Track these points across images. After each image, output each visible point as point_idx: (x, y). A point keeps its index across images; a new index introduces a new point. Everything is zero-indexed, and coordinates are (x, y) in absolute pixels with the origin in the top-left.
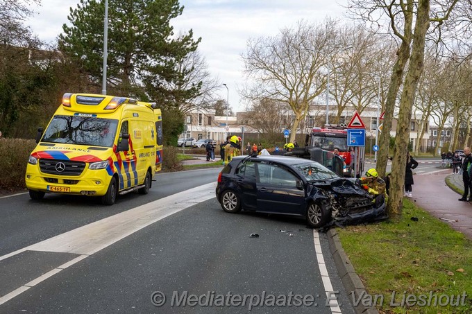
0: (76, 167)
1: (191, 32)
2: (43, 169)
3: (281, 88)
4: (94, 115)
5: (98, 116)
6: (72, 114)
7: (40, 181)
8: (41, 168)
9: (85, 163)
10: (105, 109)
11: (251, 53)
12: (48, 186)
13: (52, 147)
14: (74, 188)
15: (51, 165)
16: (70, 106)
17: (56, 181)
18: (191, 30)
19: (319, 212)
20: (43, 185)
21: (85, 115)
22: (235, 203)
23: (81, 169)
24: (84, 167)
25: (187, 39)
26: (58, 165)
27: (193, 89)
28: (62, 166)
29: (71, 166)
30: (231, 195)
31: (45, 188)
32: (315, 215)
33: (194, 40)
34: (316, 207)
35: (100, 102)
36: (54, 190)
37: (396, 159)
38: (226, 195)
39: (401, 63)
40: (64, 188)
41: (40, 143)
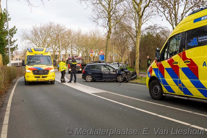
0: (46, 72)
5: (43, 55)
6: (34, 55)
7: (33, 78)
8: (34, 73)
10: (45, 52)
14: (46, 79)
15: (36, 72)
16: (32, 52)
17: (39, 77)
18: (15, 26)
21: (39, 55)
22: (91, 79)
24: (49, 71)
26: (40, 72)
27: (15, 47)
28: (42, 72)
29: (44, 72)
31: (36, 80)
32: (120, 79)
33: (15, 30)
34: (121, 76)
35: (43, 50)
36: (39, 80)
37: (137, 61)
38: (87, 76)
39: (109, 35)
40: (43, 79)
41: (27, 65)
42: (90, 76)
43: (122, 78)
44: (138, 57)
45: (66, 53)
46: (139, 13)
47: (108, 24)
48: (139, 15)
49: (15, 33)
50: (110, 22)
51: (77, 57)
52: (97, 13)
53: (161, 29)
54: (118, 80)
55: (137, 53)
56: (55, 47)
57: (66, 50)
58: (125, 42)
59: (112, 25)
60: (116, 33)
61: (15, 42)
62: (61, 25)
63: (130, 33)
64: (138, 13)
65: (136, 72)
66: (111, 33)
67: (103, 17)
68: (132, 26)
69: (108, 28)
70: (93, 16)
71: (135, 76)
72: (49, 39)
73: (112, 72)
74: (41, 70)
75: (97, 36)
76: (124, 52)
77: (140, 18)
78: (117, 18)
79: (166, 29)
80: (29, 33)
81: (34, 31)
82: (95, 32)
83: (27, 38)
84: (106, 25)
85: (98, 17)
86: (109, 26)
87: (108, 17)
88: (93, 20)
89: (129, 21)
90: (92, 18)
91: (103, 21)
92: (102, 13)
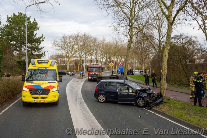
0: (46, 91)
1: (42, 36)
2: (31, 93)
3: (64, 52)
4: (46, 68)
5: (48, 68)
6: (37, 68)
7: (30, 98)
9: (50, 89)
10: (50, 65)
11: (54, 41)
12: (35, 100)
13: (33, 83)
14: (46, 100)
15: (34, 91)
16: (35, 65)
17: (37, 98)
18: (43, 35)
19: (143, 101)
20: (32, 100)
21: (42, 68)
22: (104, 99)
23: (49, 92)
24: (50, 91)
25: (41, 38)
26: (39, 91)
28: (40, 91)
29: (44, 91)
30: (102, 96)
31: (33, 101)
32: (141, 102)
33: (43, 38)
34: (142, 99)
35: (47, 63)
36: (37, 102)
37: (163, 79)
38: (100, 96)
39: (130, 44)
40: (42, 100)
41: (25, 81)
42: (103, 96)
43: (144, 102)
44: (166, 74)
45: (91, 58)
46: (169, 19)
47: (129, 32)
48: (169, 20)
49: (43, 41)
50: (131, 30)
51: (98, 65)
52: (118, 20)
53: (188, 39)
54: (139, 104)
55: (164, 69)
56: (81, 53)
57: (91, 56)
58: (146, 52)
59: (133, 34)
60: (137, 42)
61: (42, 49)
62: (87, 34)
63: (152, 43)
64: (167, 19)
65: (162, 93)
66: (132, 42)
67: (124, 25)
68: (155, 35)
69: (129, 37)
70: (114, 24)
71: (161, 99)
72: (76, 47)
73: (131, 93)
74: (40, 89)
75: (120, 44)
76: (144, 60)
77: (170, 24)
78: (139, 27)
79: (194, 39)
80: (59, 41)
81: (63, 39)
82: (117, 41)
83: (58, 45)
84: (128, 34)
85: (119, 25)
86: (130, 35)
87: (129, 26)
88: (113, 28)
89: (152, 30)
90: (112, 26)
91: (124, 30)
92: (123, 20)
